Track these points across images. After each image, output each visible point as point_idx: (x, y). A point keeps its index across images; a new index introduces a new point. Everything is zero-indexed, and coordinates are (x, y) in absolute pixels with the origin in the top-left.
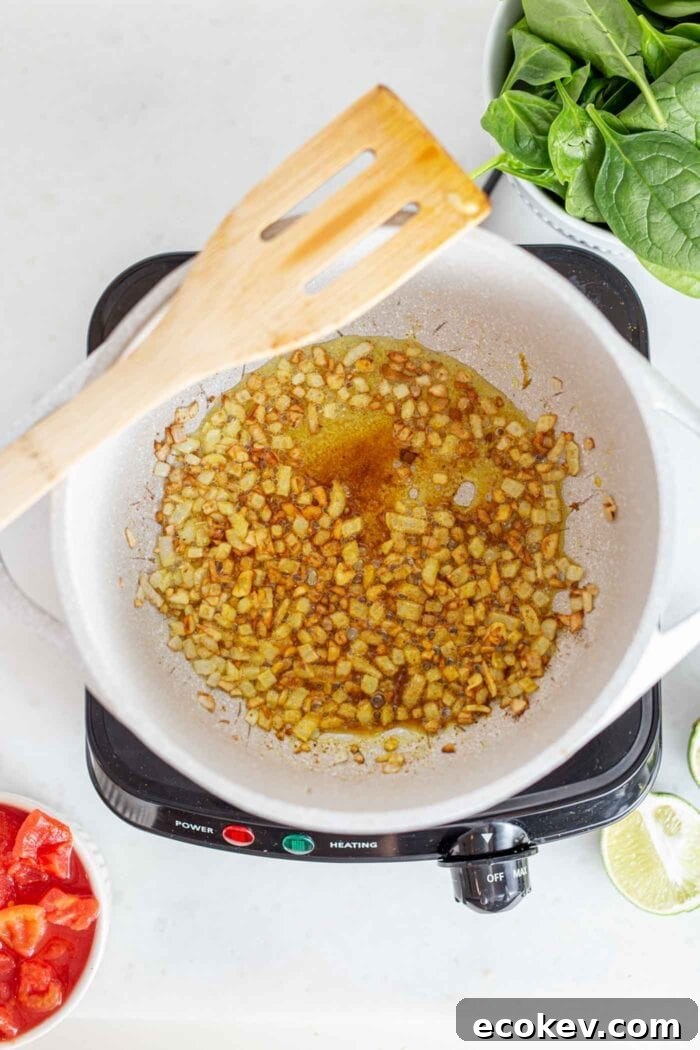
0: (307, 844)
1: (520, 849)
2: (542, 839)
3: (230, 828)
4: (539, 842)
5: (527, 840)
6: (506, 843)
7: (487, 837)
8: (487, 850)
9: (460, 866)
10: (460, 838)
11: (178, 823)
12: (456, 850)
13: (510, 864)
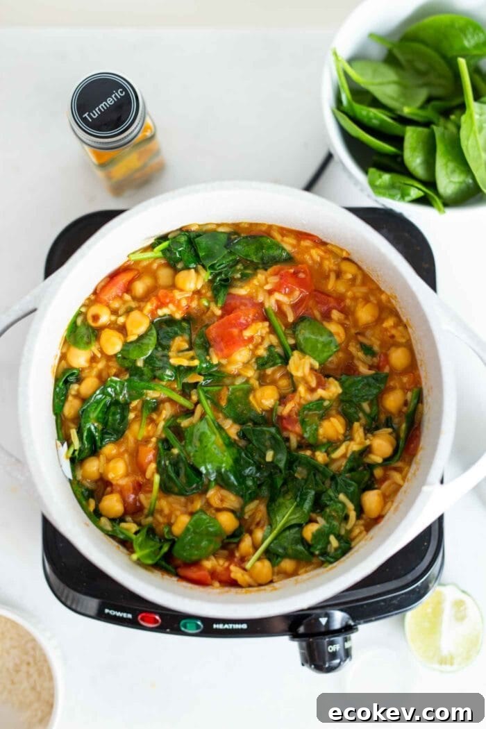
0: (198, 627)
1: (347, 629)
2: (362, 621)
3: (144, 614)
4: (359, 624)
5: (352, 623)
6: (337, 625)
7: (323, 621)
8: (323, 629)
9: (305, 641)
10: (305, 621)
11: (107, 611)
12: (302, 629)
13: (339, 639)
